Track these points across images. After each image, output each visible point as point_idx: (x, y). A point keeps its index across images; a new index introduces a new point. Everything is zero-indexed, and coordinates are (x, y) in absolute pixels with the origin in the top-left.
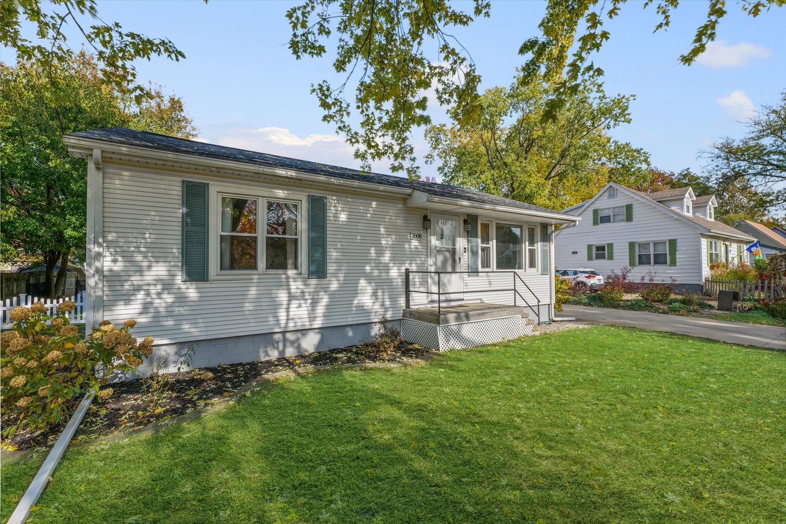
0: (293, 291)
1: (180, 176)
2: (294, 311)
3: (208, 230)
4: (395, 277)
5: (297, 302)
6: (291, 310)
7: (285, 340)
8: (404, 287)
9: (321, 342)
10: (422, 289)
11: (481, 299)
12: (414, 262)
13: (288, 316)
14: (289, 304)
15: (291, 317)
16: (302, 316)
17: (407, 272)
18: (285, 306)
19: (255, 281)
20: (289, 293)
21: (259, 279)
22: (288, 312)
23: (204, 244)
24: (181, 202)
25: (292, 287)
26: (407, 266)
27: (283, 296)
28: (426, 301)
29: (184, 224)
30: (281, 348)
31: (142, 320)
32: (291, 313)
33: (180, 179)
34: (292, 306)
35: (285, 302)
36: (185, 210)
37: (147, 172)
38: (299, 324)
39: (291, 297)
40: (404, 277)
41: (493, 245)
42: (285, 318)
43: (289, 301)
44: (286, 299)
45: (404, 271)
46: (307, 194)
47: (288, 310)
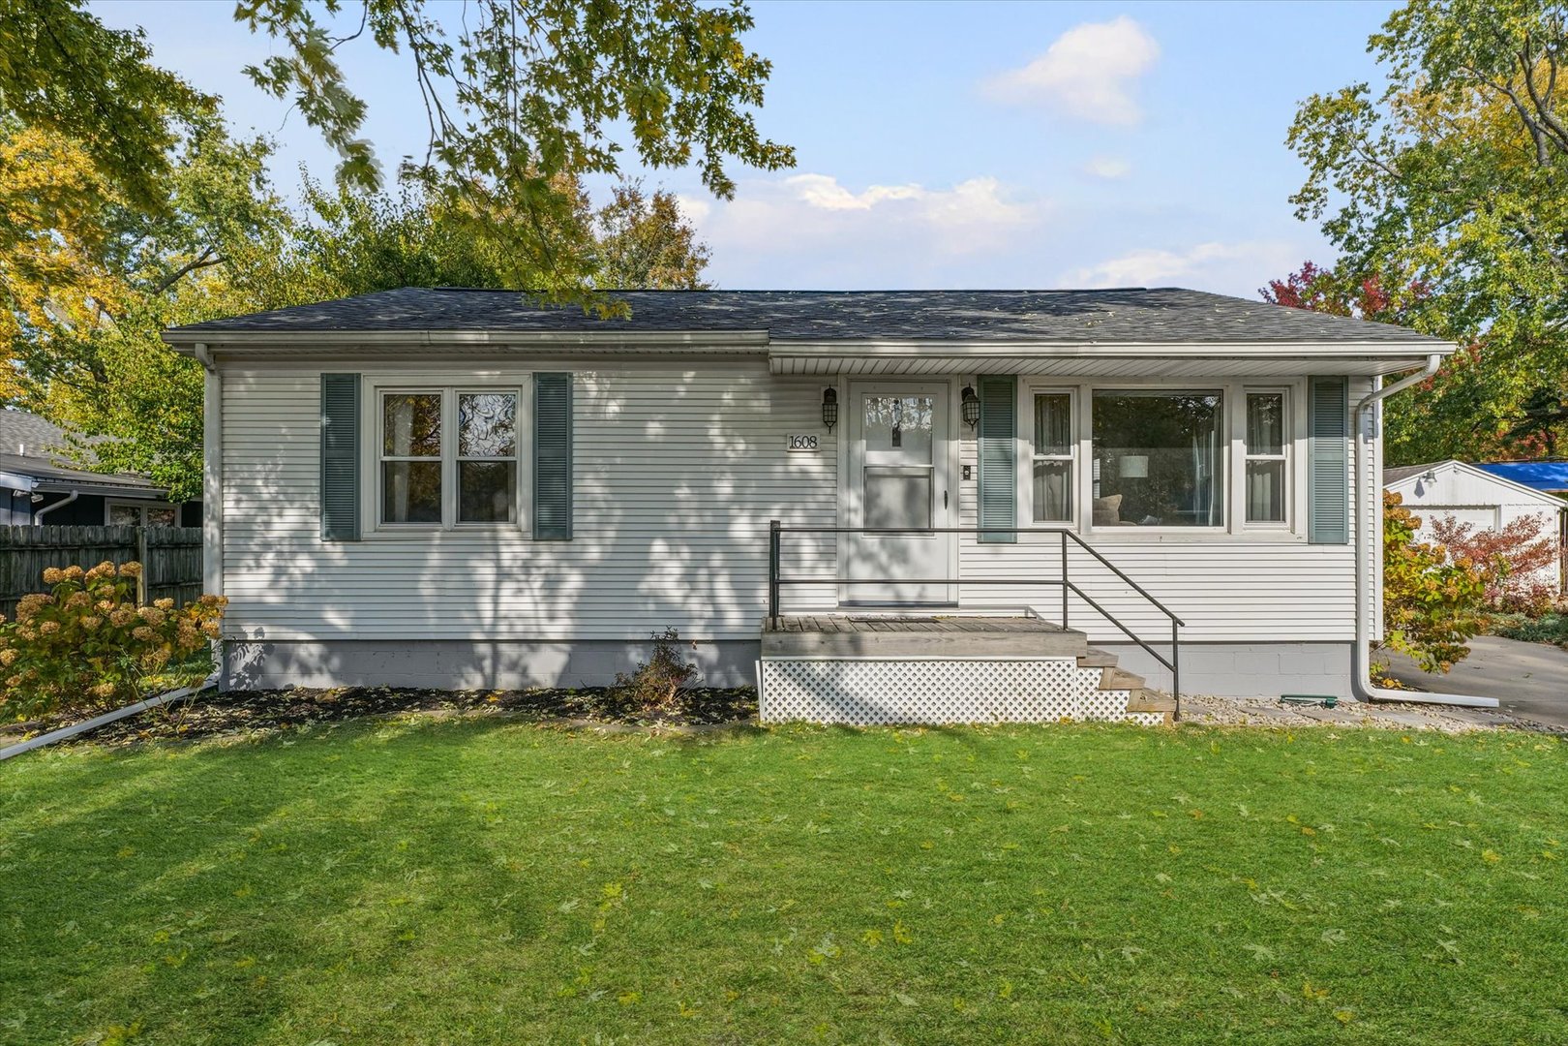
0: (506, 563)
1: (319, 368)
2: (508, 601)
3: (358, 454)
4: (745, 541)
5: (514, 585)
6: (503, 600)
7: (496, 657)
8: (767, 564)
9: (567, 669)
10: (823, 573)
11: (1027, 609)
12: (799, 506)
13: (496, 610)
14: (497, 589)
15: (502, 614)
16: (526, 614)
17: (775, 530)
18: (490, 592)
19: (437, 542)
20: (498, 567)
21: (442, 538)
22: (496, 603)
23: (353, 476)
24: (319, 410)
25: (505, 556)
26: (775, 514)
27: (486, 572)
28: (834, 602)
29: (325, 445)
30: (488, 670)
31: (272, 599)
32: (502, 607)
33: (318, 373)
34: (503, 593)
35: (491, 585)
36: (325, 421)
37: (274, 368)
38: (519, 629)
39: (502, 575)
40: (768, 542)
41: (1082, 455)
42: (489, 614)
43: (498, 582)
44: (491, 578)
45: (768, 527)
46: (531, 372)
47: (496, 600)
